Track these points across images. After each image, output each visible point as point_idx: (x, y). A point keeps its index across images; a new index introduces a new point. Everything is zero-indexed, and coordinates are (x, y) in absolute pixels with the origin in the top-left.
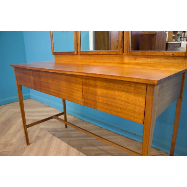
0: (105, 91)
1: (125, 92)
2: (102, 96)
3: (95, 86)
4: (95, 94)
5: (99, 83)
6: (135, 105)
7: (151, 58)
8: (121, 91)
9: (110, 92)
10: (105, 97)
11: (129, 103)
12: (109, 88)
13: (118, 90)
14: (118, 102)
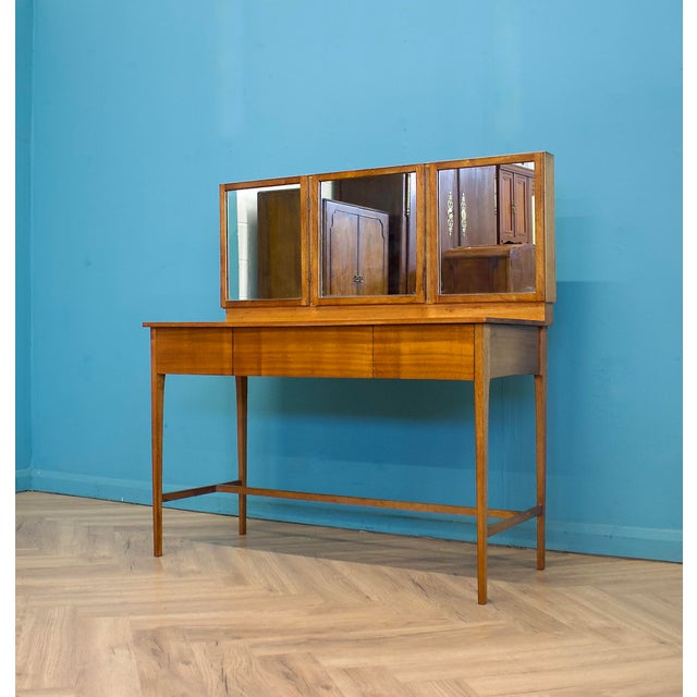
0: (414, 346)
1: (447, 340)
2: (410, 354)
3: (398, 341)
4: (398, 353)
5: (405, 334)
6: (462, 355)
7: (480, 307)
8: (441, 340)
9: (423, 346)
10: (416, 354)
11: (453, 355)
12: (422, 340)
13: (436, 340)
14: (436, 357)
